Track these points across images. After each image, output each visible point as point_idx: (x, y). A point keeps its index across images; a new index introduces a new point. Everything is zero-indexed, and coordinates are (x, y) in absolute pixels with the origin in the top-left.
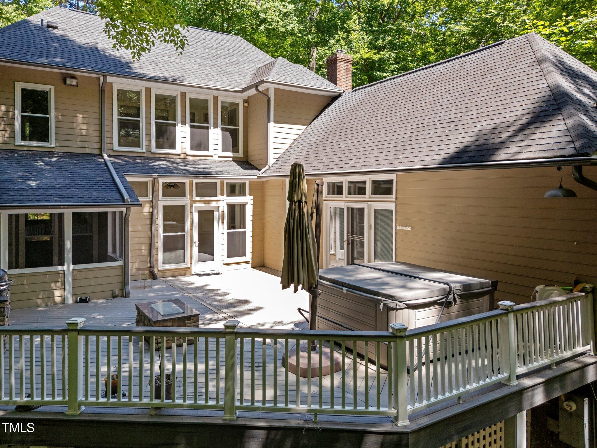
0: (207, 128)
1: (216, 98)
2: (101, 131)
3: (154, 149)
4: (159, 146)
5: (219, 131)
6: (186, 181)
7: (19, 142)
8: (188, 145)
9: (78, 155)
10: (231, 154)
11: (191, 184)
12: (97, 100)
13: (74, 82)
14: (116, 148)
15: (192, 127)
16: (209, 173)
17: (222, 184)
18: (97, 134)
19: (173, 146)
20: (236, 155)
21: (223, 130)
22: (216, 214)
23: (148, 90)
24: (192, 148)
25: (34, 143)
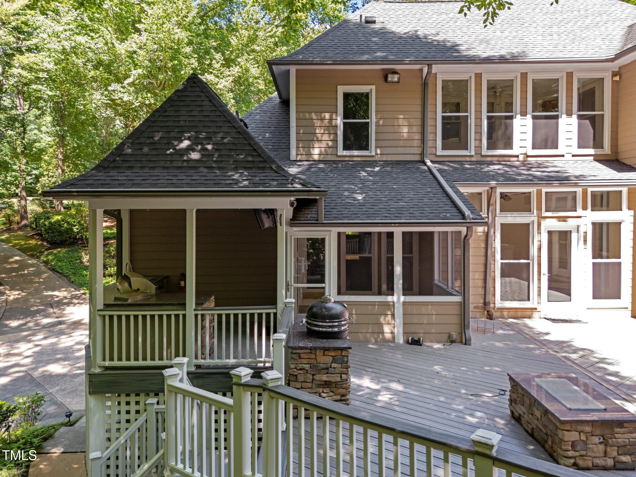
0: (557, 117)
1: (570, 75)
2: (423, 133)
3: (485, 152)
4: (491, 146)
5: (574, 120)
6: (533, 190)
7: (341, 152)
8: (529, 143)
9: (398, 163)
10: (591, 151)
11: (539, 193)
12: (419, 95)
13: (396, 78)
14: (440, 152)
15: (534, 117)
16: (567, 179)
17: (585, 193)
18: (418, 136)
19: (509, 144)
20: (600, 152)
21: (580, 117)
22: (574, 236)
23: (479, 76)
24: (534, 148)
25: (356, 153)
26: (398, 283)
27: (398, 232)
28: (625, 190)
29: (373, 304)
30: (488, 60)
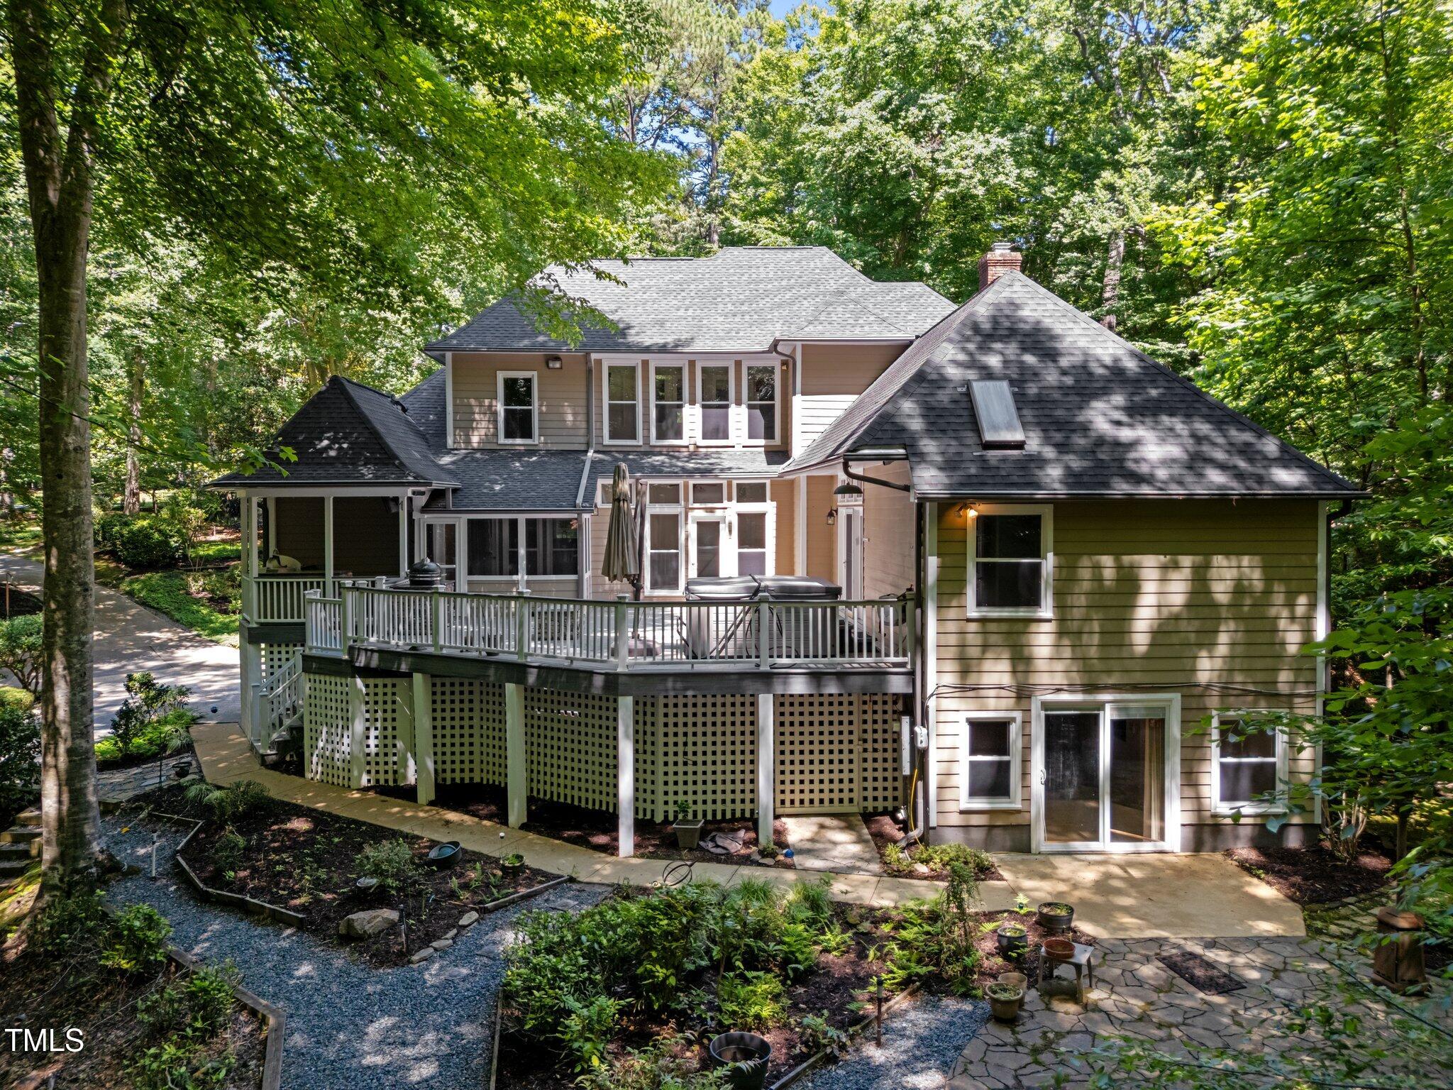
0: (727, 407)
1: (738, 364)
2: (588, 421)
3: (653, 441)
4: (661, 435)
5: (744, 410)
6: (680, 482)
7: (502, 440)
8: (698, 433)
9: (562, 452)
10: (762, 442)
11: (686, 486)
12: (584, 382)
13: (558, 365)
14: (607, 441)
15: (704, 407)
16: (710, 471)
17: (730, 485)
18: (584, 425)
19: (678, 435)
20: (771, 442)
21: (750, 407)
22: (722, 526)
23: (645, 364)
24: (704, 437)
25: (519, 441)
26: (522, 563)
27: (522, 519)
28: (768, 482)
29: (500, 582)
30: (647, 350)
